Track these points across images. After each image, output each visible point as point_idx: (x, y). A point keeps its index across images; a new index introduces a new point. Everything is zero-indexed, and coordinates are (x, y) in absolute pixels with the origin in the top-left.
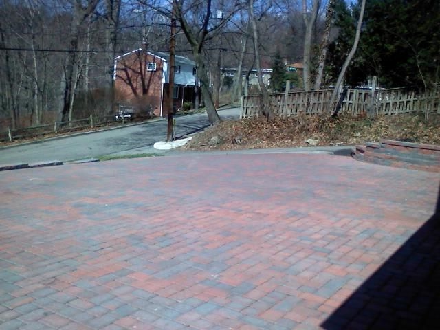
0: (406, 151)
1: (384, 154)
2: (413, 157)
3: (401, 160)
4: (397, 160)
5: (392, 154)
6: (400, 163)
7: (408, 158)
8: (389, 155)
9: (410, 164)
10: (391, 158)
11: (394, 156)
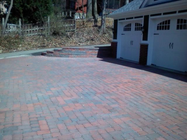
0: (74, 50)
1: (65, 53)
2: (77, 53)
3: (73, 54)
4: (71, 54)
5: (68, 52)
6: (72, 56)
7: (75, 53)
8: (67, 53)
9: (76, 56)
10: (69, 54)
11: (69, 53)
